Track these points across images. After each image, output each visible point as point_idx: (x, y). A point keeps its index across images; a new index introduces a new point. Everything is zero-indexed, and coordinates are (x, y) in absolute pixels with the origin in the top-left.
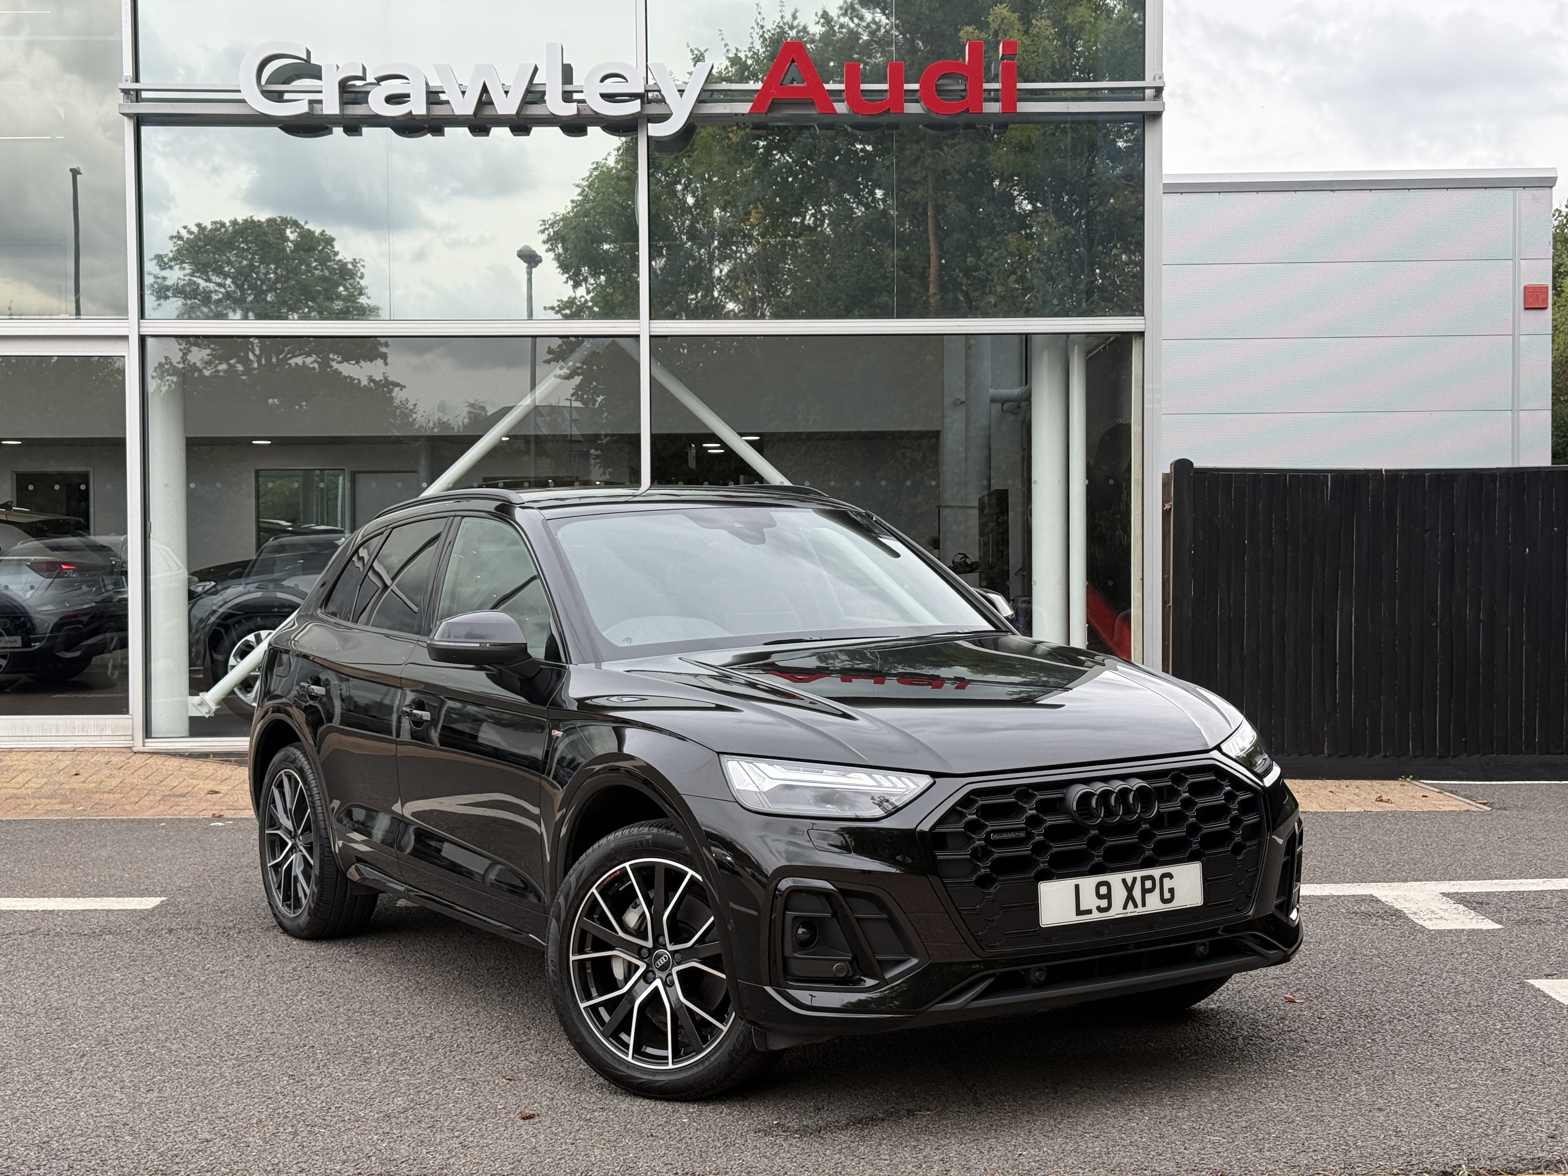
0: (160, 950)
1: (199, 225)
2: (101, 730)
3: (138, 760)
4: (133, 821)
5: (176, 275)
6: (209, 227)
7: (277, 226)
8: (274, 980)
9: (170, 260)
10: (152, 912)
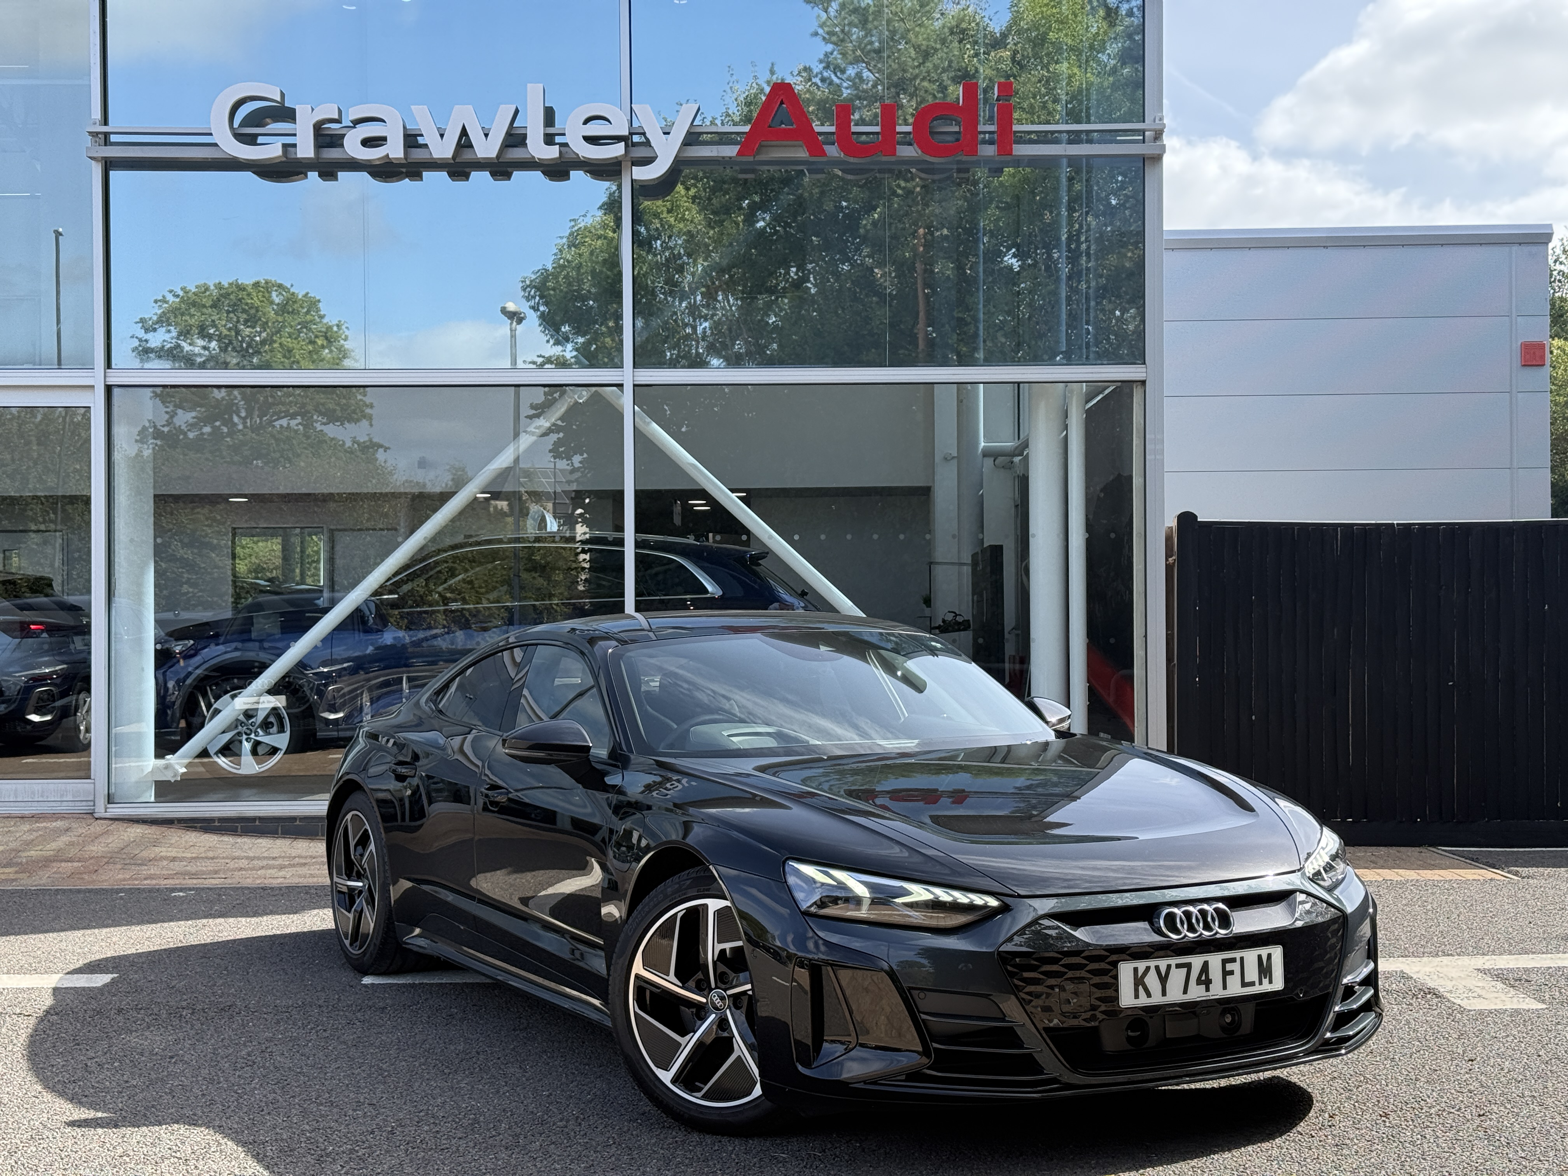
0: (107, 1033)
1: (184, 289)
2: (62, 796)
3: (98, 827)
4: (90, 891)
5: (160, 338)
6: (194, 290)
7: (265, 288)
8: (227, 1065)
9: (154, 323)
10: (101, 990)
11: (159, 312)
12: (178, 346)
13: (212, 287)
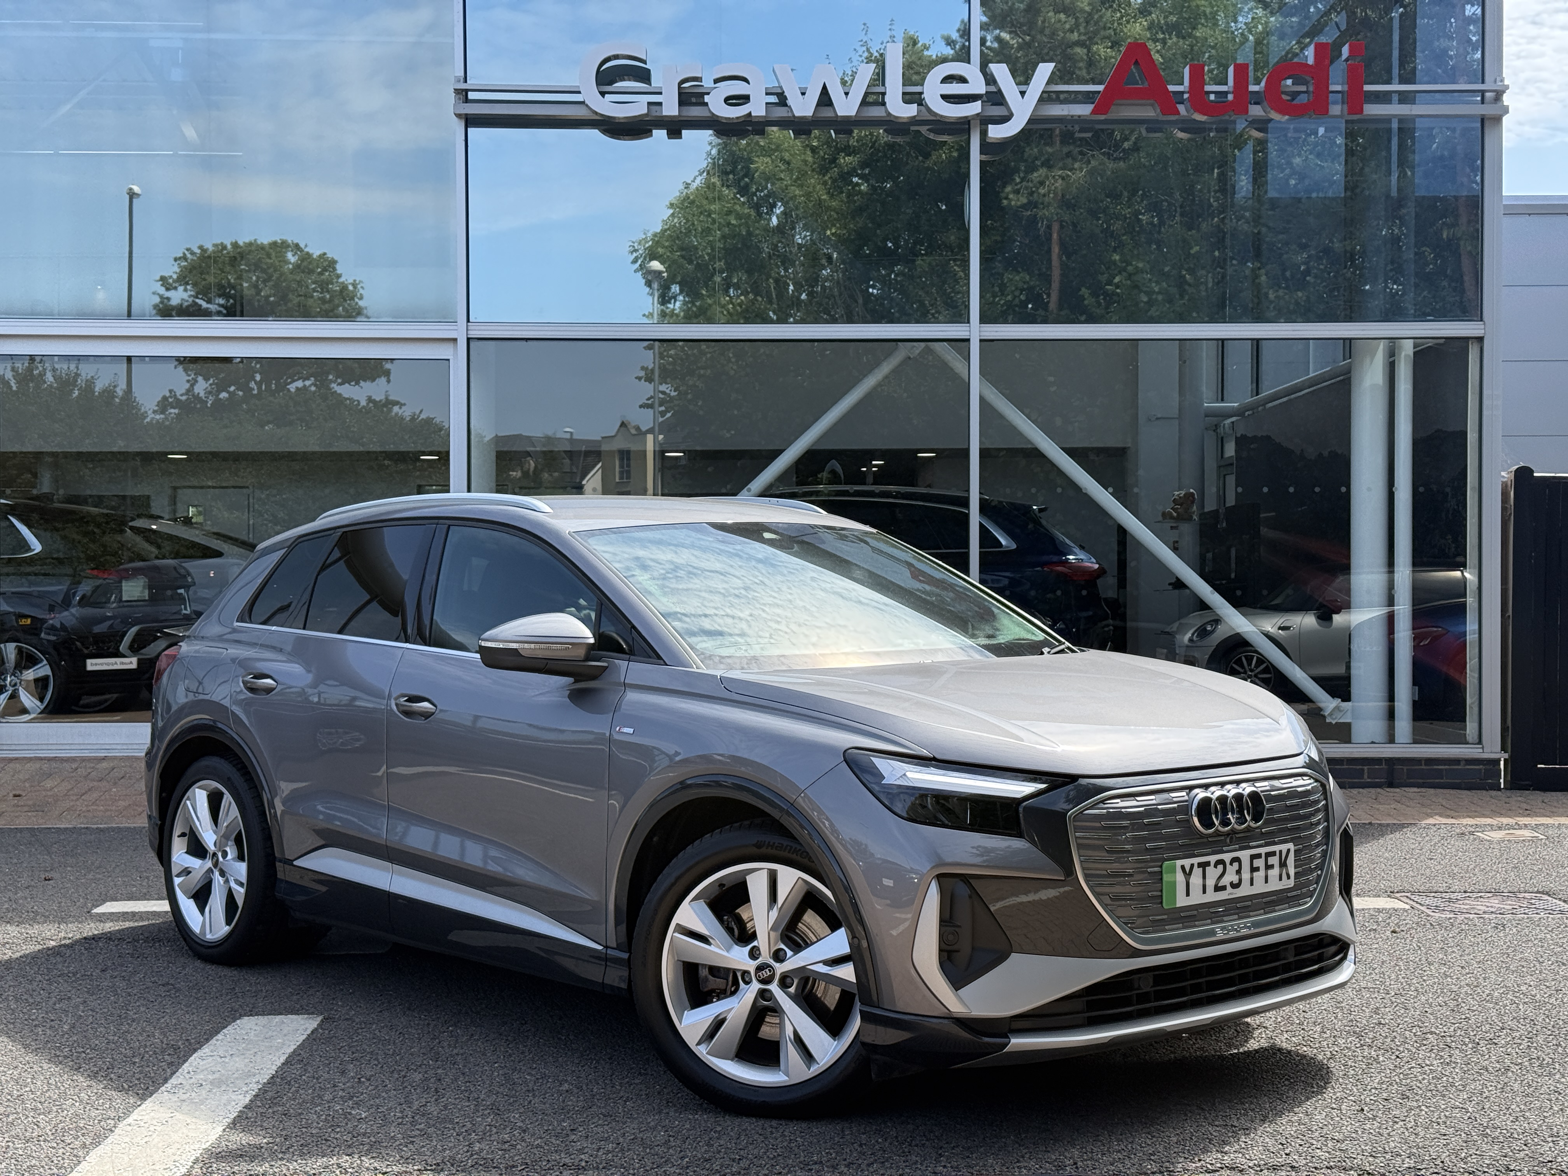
1: (201, 247)
5: (179, 296)
6: (211, 248)
7: (279, 247)
9: (174, 281)
11: (178, 270)
12: (196, 304)
13: (229, 247)
